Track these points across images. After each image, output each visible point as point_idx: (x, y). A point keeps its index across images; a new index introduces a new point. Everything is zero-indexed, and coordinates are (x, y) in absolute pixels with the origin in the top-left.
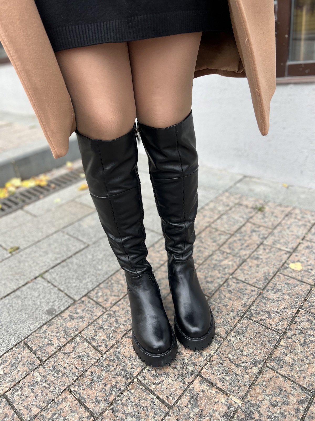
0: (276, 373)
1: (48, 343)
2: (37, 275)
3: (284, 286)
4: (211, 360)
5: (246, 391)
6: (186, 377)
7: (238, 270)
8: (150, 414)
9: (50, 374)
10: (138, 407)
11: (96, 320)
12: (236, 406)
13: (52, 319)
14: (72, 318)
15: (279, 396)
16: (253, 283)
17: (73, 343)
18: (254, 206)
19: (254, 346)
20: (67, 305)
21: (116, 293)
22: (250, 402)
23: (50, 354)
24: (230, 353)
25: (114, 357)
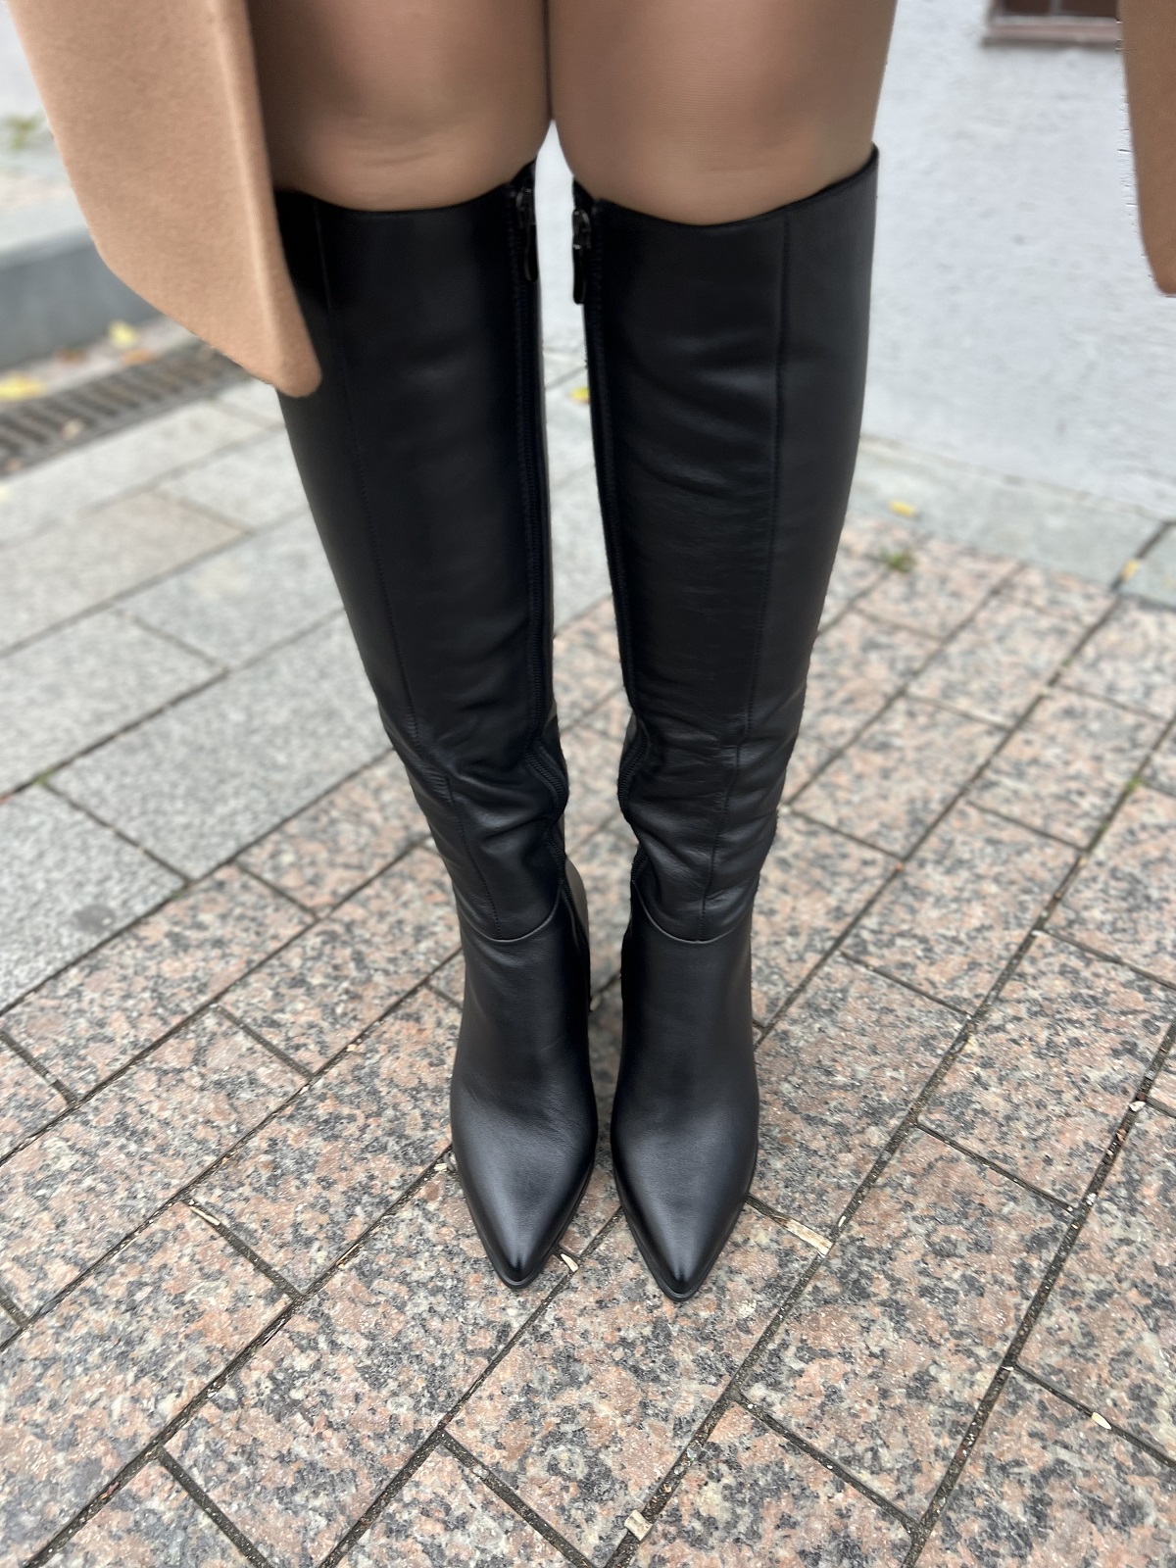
0: (949, 1148)
1: (92, 1032)
2: (25, 777)
3: (982, 850)
5: (845, 1206)
7: (815, 790)
9: (108, 1143)
10: (455, 1261)
11: (277, 951)
12: (811, 1256)
13: (101, 945)
14: (179, 944)
15: (959, 1223)
16: (869, 836)
17: (191, 1035)
18: (876, 552)
19: (873, 1058)
20: (156, 895)
21: (350, 855)
22: (858, 1243)
23: (105, 1075)
24: (786, 1080)
25: (357, 1089)
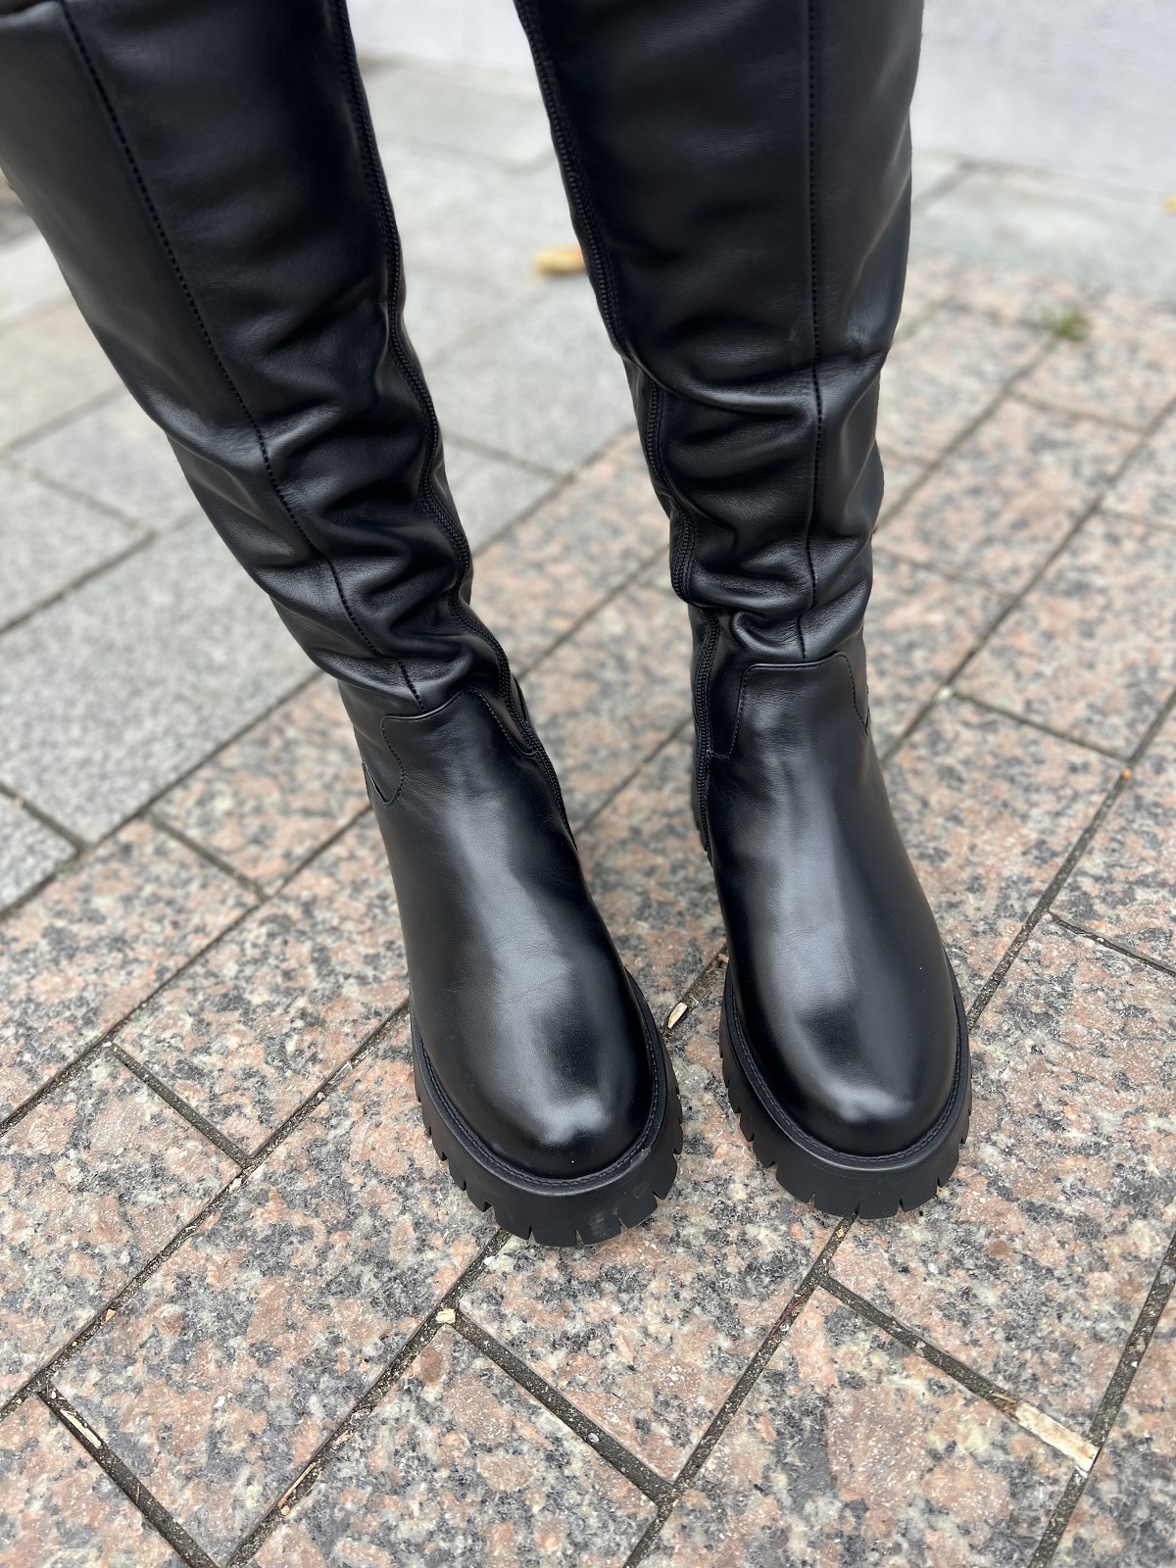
5: (1111, 1374)
6: (745, 1294)
7: (985, 657)
8: (542, 1545)
10: (468, 1500)
11: (202, 953)
12: (1062, 1473)
14: (63, 946)
16: (1075, 726)
17: (71, 1096)
18: (1034, 316)
19: (1123, 1094)
20: (34, 870)
21: (312, 794)
22: (1142, 1448)
24: (988, 1140)
25: (315, 1181)
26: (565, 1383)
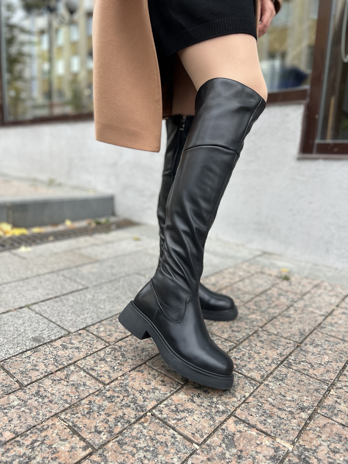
0: (330, 420)
1: (32, 368)
2: (23, 305)
3: (324, 342)
4: (247, 401)
5: (296, 435)
6: (216, 415)
7: (269, 325)
8: (170, 451)
9: (32, 398)
10: (154, 442)
11: (96, 352)
12: (286, 450)
13: (39, 346)
14: (64, 347)
15: (339, 443)
16: (288, 337)
17: (65, 371)
18: (279, 275)
19: (299, 393)
20: (59, 335)
21: (122, 330)
22: (303, 447)
23: (34, 379)
24: (269, 397)
25: (120, 389)
26: (176, 426)
